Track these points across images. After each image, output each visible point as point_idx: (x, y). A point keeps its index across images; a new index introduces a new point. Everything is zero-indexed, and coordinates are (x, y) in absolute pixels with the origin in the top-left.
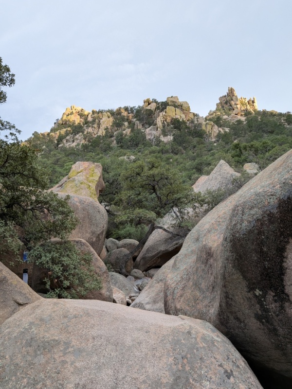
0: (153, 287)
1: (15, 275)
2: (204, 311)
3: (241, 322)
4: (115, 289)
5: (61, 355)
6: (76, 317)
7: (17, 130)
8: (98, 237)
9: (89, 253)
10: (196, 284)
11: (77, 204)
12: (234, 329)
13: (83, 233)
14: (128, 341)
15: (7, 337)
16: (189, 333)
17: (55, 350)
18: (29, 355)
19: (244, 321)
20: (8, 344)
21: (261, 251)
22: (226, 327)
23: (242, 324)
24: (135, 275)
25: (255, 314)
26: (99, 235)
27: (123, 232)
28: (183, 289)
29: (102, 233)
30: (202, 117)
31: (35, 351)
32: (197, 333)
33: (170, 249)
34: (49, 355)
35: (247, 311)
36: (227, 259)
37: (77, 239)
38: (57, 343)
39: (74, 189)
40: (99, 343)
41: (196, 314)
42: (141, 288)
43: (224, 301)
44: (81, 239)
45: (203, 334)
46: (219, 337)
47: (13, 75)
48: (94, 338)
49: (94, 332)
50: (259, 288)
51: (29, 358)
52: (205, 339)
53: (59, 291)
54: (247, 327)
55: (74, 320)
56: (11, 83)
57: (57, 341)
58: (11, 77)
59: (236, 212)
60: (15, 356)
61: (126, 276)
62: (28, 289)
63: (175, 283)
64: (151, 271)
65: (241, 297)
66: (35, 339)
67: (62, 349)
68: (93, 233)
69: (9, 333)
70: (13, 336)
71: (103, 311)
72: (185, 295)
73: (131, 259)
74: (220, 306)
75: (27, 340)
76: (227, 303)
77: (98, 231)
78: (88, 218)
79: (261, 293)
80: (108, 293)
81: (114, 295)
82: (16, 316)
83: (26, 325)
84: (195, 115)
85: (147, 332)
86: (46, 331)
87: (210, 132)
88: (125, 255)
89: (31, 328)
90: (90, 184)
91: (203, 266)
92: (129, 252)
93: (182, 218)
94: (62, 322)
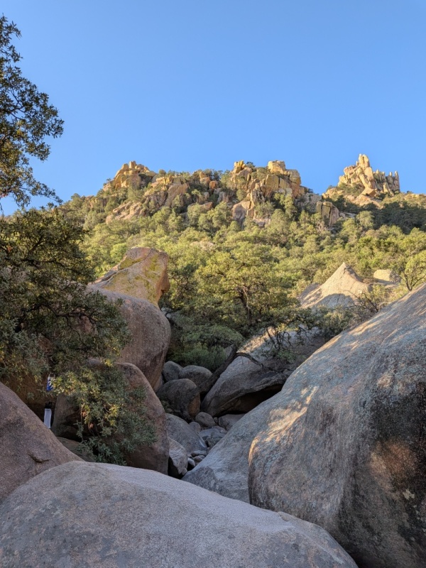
0: (230, 445)
1: (35, 415)
2: (314, 504)
3: (374, 534)
4: (173, 442)
5: (98, 559)
6: (123, 500)
7: (57, 198)
8: (154, 360)
9: (142, 386)
10: (302, 459)
11: (129, 309)
12: (360, 542)
13: (133, 353)
14: (201, 548)
15: (17, 519)
16: (296, 546)
17: (89, 550)
18: (49, 554)
19: (378, 534)
20: (18, 531)
21: (421, 433)
22: (349, 537)
23: (376, 538)
24: (202, 420)
25: (399, 526)
26: (155, 357)
27: (189, 354)
28: (281, 462)
29: (160, 355)
30: (318, 194)
31: (59, 549)
32: (308, 548)
33: (257, 389)
34: (79, 558)
35: (386, 520)
36: (363, 436)
37: (126, 364)
38: (94, 538)
39: (125, 286)
40: (156, 546)
41: (300, 507)
42: (209, 443)
43: (351, 497)
44: (131, 365)
45: (318, 551)
46: (341, 556)
47: (62, 122)
48: (148, 537)
49: (150, 527)
50: (410, 489)
51: (49, 559)
52: (320, 560)
53: (94, 442)
54: (383, 544)
55: (120, 503)
56: (56, 133)
57: (93, 535)
58: (57, 124)
59: (384, 364)
60: (27, 552)
61: (189, 422)
62: (51, 439)
63: (269, 451)
64: (226, 418)
65: (379, 496)
66: (61, 528)
67: (99, 549)
68: (148, 354)
69: (22, 512)
70: (28, 518)
71: (165, 494)
72: (283, 472)
73: (197, 396)
74: (343, 503)
75: (48, 528)
76: (355, 501)
77: (156, 351)
78: (143, 331)
79: (413, 496)
80: (162, 448)
81: (171, 451)
82: (33, 483)
83: (48, 503)
84: (307, 191)
85: (230, 538)
86: (77, 517)
87: (328, 217)
88: (190, 390)
89: (55, 510)
90: (149, 281)
91: (317, 433)
92: (195, 386)
93: (279, 343)
94: (103, 504)
